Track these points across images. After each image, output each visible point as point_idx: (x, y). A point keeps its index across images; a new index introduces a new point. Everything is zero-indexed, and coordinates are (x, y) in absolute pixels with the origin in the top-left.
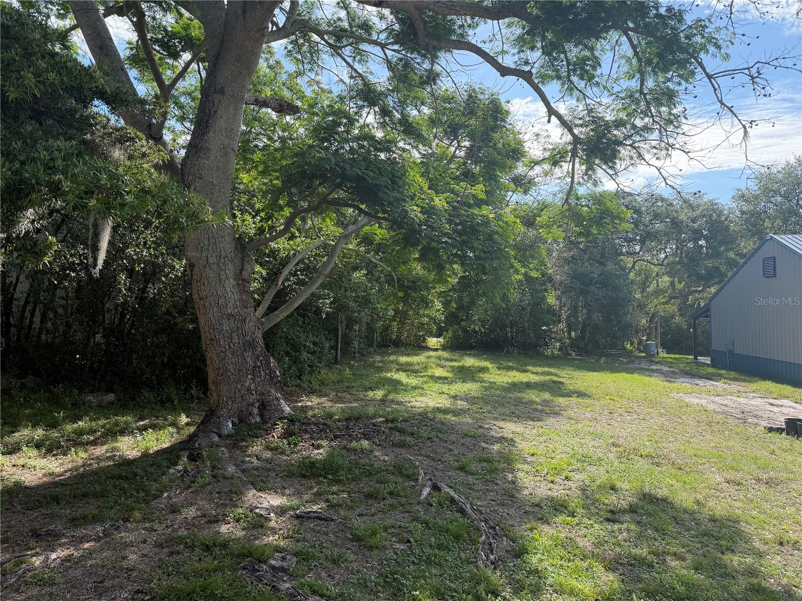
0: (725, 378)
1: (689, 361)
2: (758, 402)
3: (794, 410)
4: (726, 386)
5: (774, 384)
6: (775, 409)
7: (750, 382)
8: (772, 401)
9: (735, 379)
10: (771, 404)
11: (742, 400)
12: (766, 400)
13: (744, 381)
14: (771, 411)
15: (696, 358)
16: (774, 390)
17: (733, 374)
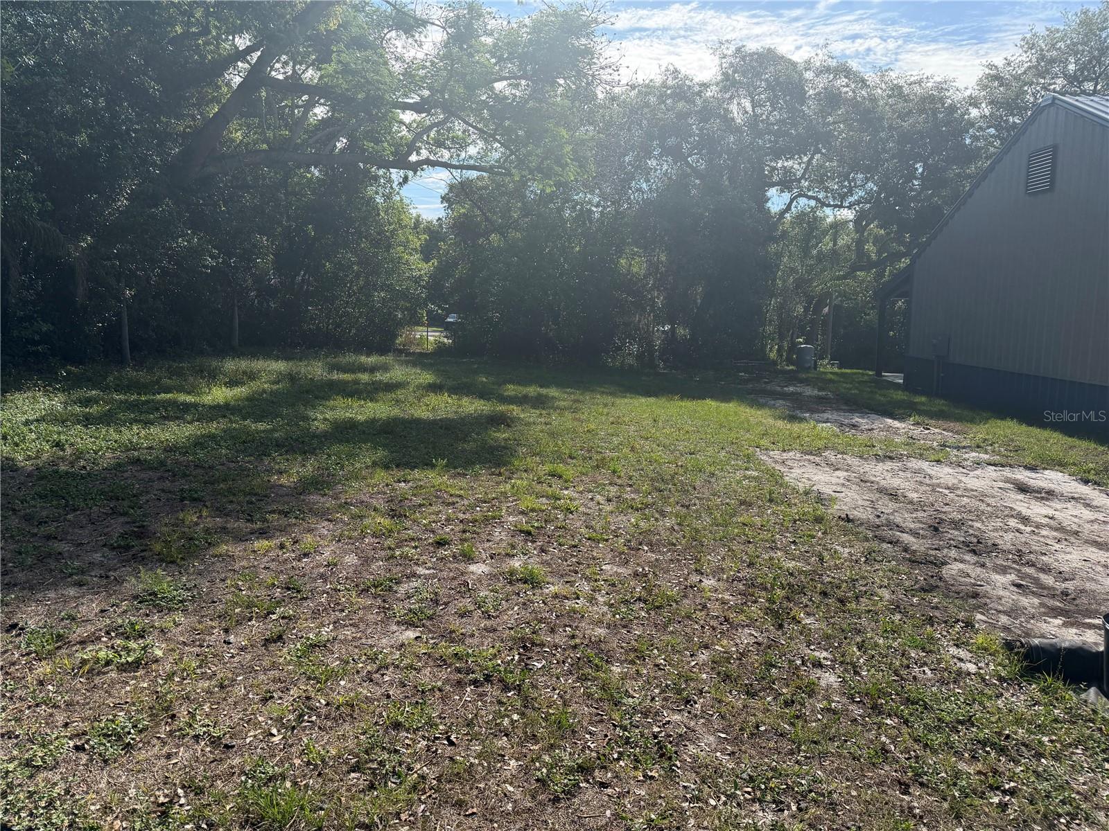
0: (920, 413)
1: (866, 378)
2: (985, 480)
3: (1087, 514)
4: (917, 431)
5: (1024, 427)
6: (1037, 510)
7: (972, 421)
8: (1023, 475)
9: (940, 415)
10: (1023, 489)
11: (945, 474)
12: (1007, 472)
13: (959, 419)
14: (1025, 520)
15: (879, 374)
16: (1021, 440)
17: (940, 404)
